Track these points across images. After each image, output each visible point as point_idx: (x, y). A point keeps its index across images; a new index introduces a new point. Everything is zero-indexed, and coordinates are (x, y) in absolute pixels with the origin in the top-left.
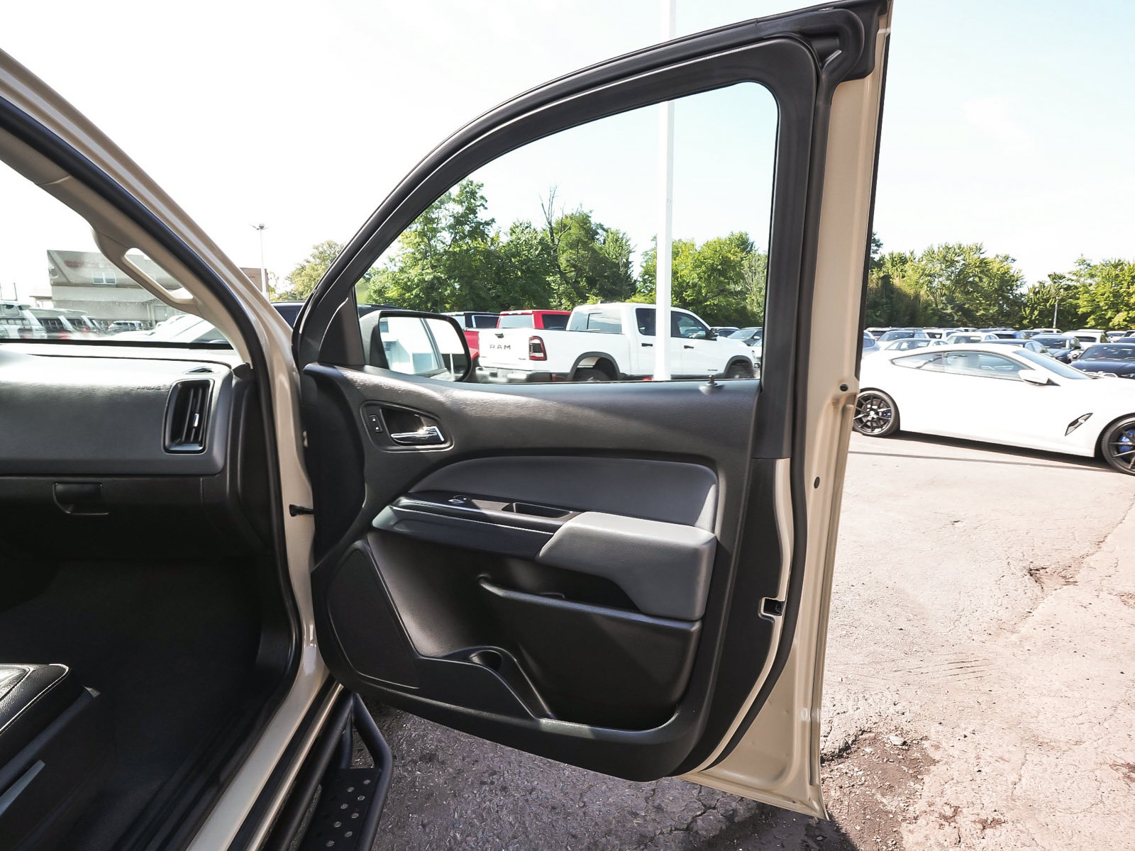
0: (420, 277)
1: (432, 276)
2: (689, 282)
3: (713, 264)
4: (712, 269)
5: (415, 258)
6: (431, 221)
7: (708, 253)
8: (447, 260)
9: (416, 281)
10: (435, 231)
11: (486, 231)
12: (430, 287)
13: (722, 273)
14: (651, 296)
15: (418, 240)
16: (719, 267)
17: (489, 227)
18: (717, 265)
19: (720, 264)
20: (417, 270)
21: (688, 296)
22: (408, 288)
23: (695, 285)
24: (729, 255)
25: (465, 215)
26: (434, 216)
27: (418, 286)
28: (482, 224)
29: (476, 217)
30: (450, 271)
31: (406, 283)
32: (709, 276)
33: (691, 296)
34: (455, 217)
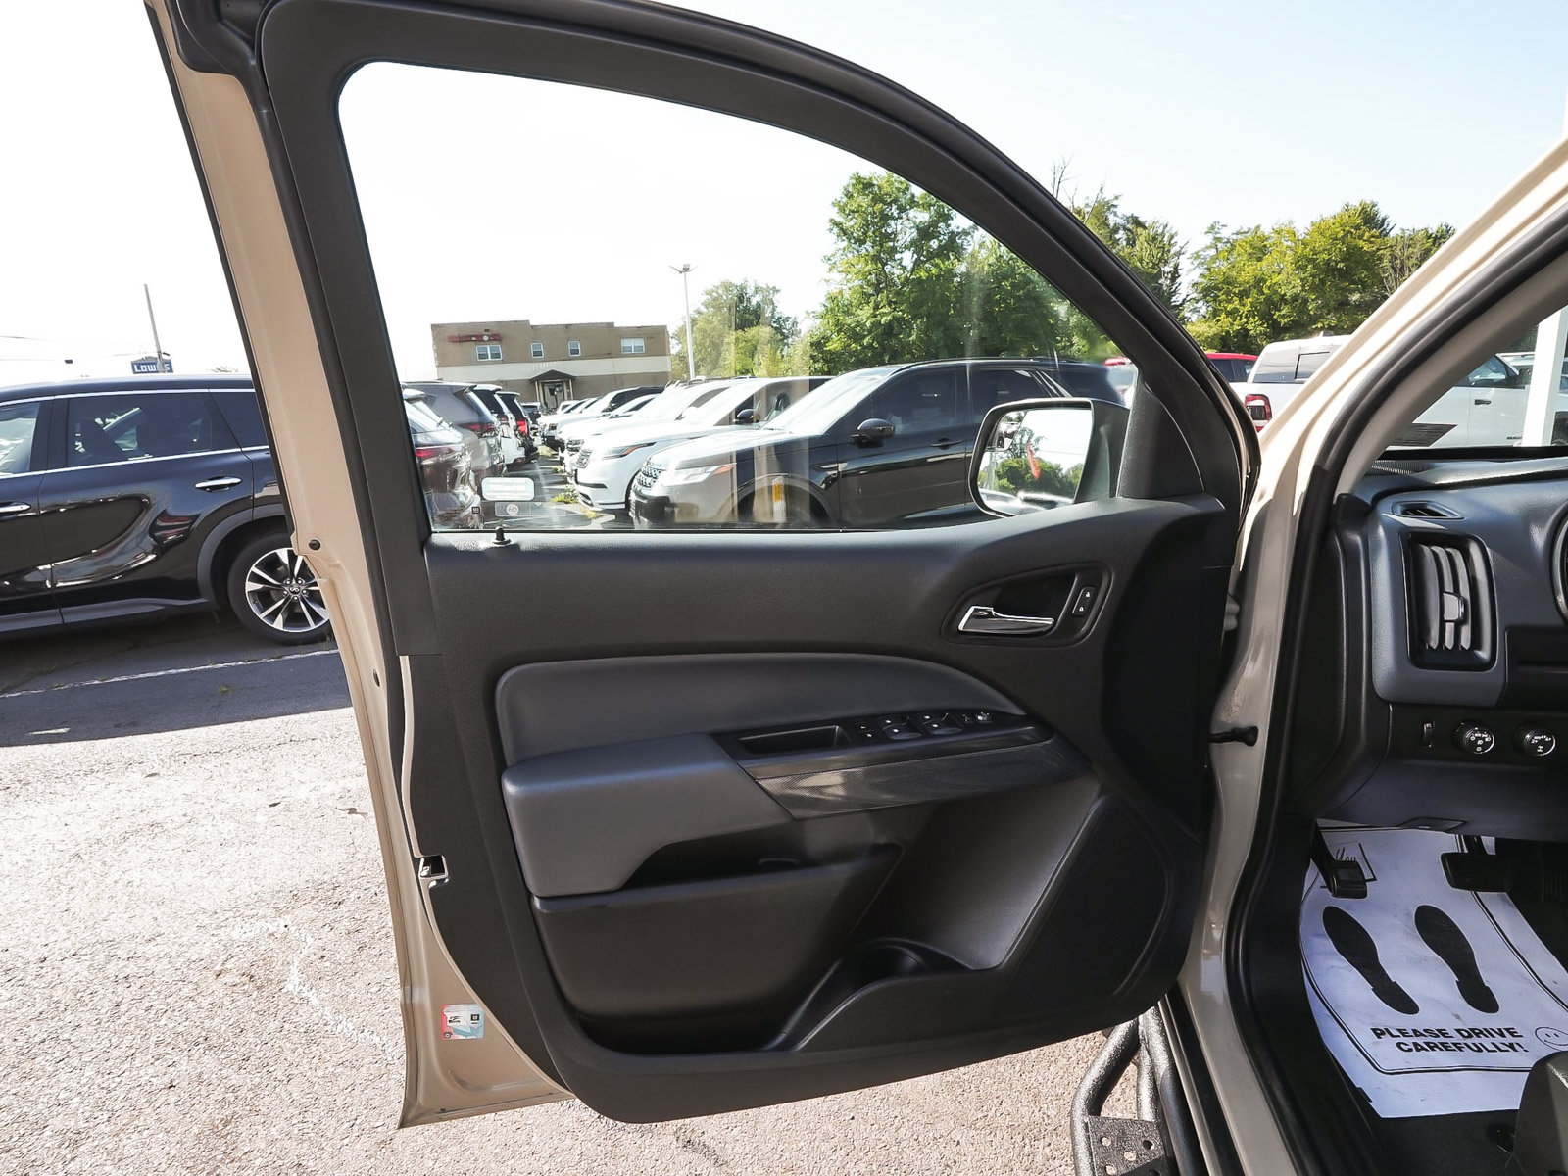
0: (874, 319)
1: (889, 318)
2: (1285, 295)
3: (1327, 262)
4: (1329, 269)
5: (865, 294)
6: (887, 237)
7: (1320, 243)
8: (911, 291)
9: (868, 324)
10: (894, 250)
11: (966, 243)
12: (888, 331)
13: (1343, 275)
14: (1218, 321)
15: (870, 267)
16: (1341, 265)
17: (969, 238)
18: (1337, 262)
19: (1342, 260)
20: (868, 310)
21: (1283, 316)
22: (856, 337)
23: (1295, 298)
24: (1361, 243)
25: (934, 224)
26: (889, 231)
27: (870, 332)
28: (959, 233)
29: (949, 226)
30: (915, 308)
31: (853, 329)
32: (1322, 282)
33: (1289, 316)
34: (918, 229)
